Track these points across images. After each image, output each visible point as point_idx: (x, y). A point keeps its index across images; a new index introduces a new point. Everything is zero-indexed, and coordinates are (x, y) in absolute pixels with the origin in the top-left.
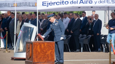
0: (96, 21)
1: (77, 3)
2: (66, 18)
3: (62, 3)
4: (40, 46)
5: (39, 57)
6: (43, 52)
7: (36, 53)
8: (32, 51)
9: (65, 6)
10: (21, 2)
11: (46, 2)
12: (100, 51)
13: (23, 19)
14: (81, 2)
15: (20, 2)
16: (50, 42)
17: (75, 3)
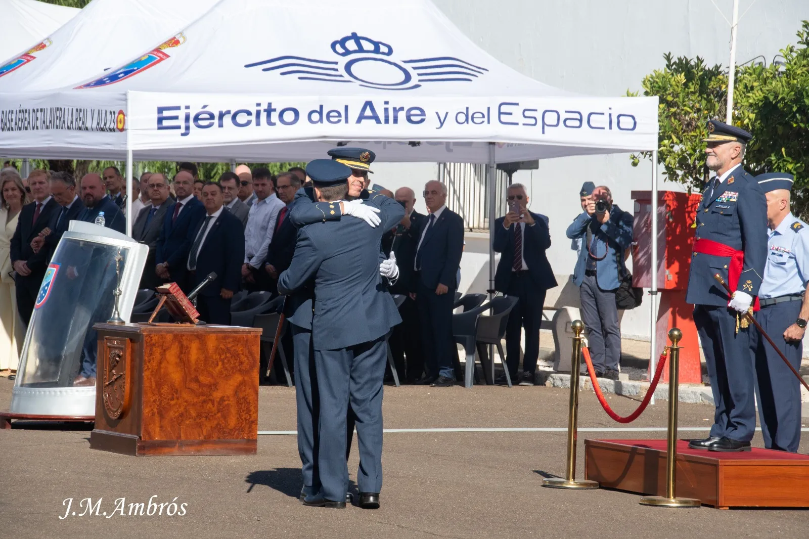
0: (433, 217)
1: (343, 118)
2: (267, 200)
3: (263, 116)
4: (181, 353)
5: (172, 414)
6: (194, 386)
7: (159, 391)
8: (137, 381)
9: (279, 132)
10: (29, 106)
11: (178, 108)
12: (447, 383)
13: (28, 201)
14: (368, 112)
15: (23, 108)
16: (236, 332)
17: (336, 119)
